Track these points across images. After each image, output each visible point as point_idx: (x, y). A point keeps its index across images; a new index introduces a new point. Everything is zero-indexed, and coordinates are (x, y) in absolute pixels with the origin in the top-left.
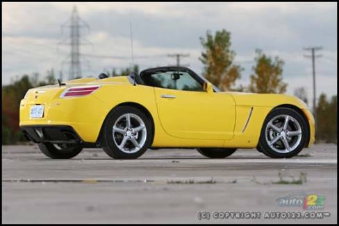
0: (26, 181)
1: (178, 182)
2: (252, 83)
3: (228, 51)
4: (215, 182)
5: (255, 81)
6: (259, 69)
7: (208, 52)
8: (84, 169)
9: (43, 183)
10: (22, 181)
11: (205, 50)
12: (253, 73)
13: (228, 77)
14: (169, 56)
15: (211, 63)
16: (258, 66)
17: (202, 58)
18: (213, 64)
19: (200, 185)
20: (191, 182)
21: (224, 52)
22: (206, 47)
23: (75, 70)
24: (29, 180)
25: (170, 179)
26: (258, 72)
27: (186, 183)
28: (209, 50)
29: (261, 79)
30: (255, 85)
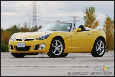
0: (15, 66)
1: (75, 67)
2: (104, 28)
3: (94, 15)
4: (89, 67)
5: (105, 27)
6: (107, 22)
7: (86, 15)
8: (38, 61)
9: (22, 67)
10: (14, 66)
11: (85, 15)
12: (104, 24)
13: (94, 25)
14: (71, 17)
15: (87, 20)
16: (106, 21)
17: (84, 18)
18: (89, 20)
19: (83, 68)
20: (80, 67)
21: (93, 15)
22: (85, 14)
23: (35, 23)
24: (16, 66)
25: (72, 65)
26: (106, 23)
27: (78, 67)
28: (87, 15)
29: (108, 26)
30: (105, 28)
